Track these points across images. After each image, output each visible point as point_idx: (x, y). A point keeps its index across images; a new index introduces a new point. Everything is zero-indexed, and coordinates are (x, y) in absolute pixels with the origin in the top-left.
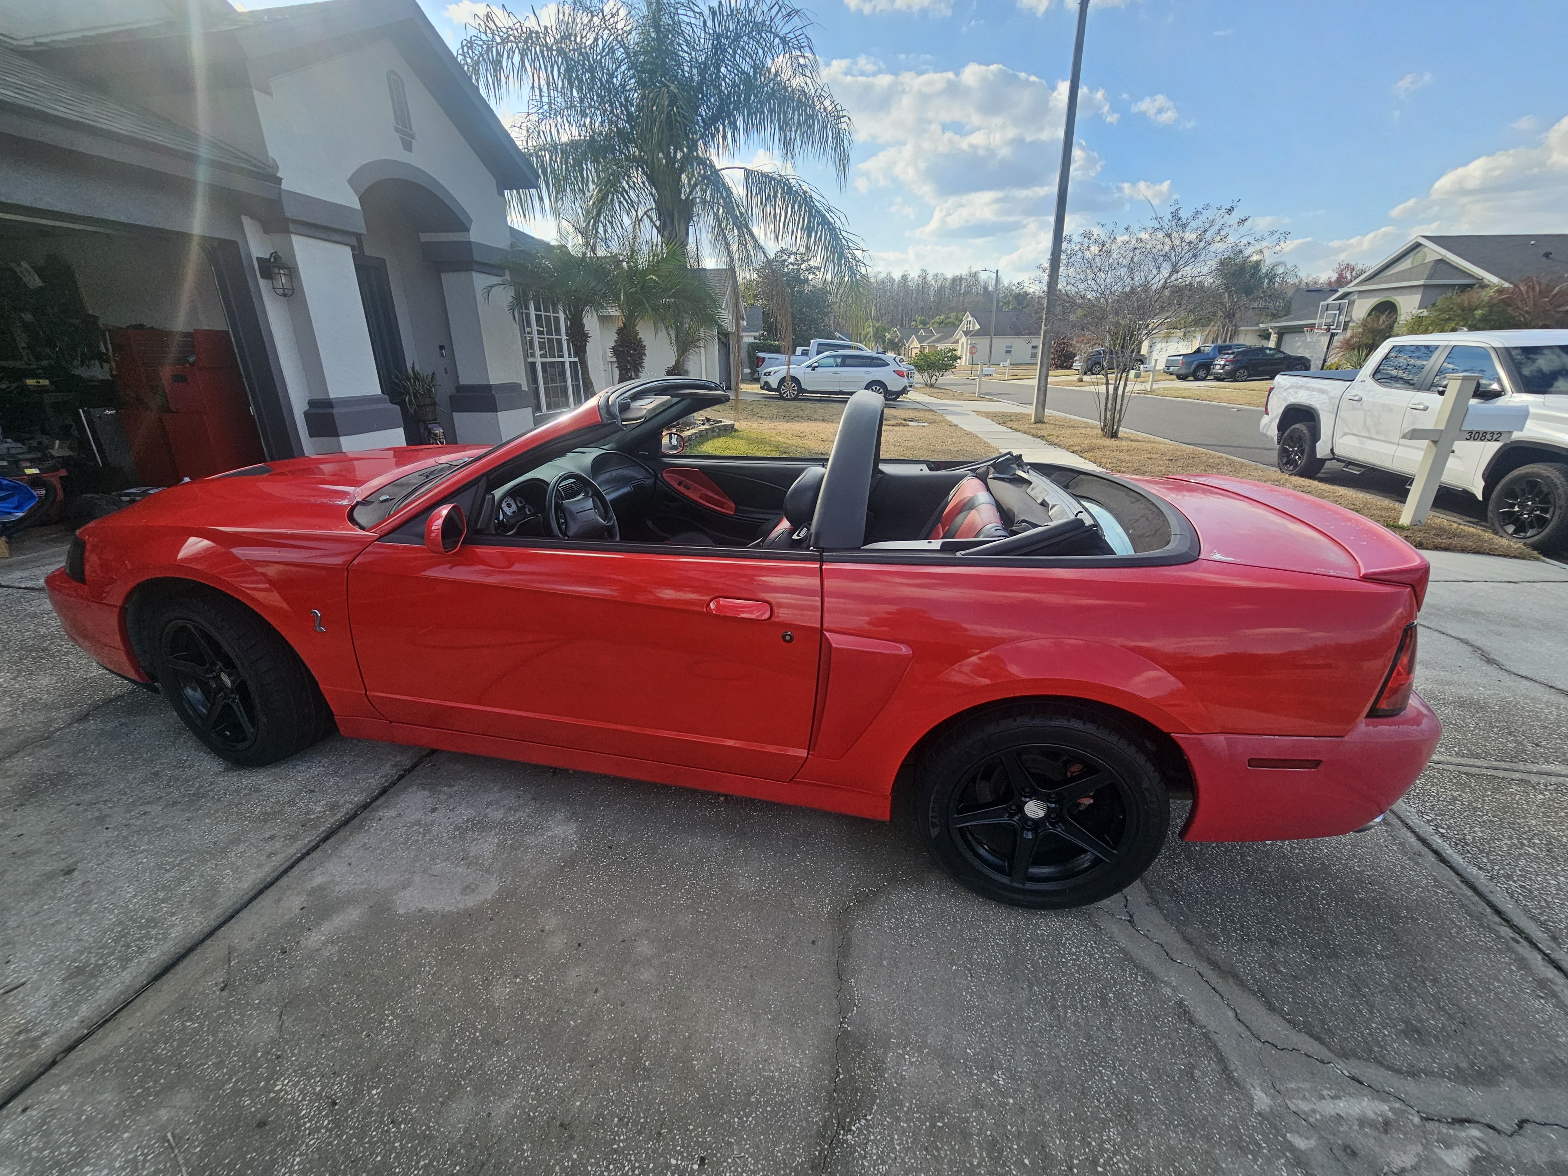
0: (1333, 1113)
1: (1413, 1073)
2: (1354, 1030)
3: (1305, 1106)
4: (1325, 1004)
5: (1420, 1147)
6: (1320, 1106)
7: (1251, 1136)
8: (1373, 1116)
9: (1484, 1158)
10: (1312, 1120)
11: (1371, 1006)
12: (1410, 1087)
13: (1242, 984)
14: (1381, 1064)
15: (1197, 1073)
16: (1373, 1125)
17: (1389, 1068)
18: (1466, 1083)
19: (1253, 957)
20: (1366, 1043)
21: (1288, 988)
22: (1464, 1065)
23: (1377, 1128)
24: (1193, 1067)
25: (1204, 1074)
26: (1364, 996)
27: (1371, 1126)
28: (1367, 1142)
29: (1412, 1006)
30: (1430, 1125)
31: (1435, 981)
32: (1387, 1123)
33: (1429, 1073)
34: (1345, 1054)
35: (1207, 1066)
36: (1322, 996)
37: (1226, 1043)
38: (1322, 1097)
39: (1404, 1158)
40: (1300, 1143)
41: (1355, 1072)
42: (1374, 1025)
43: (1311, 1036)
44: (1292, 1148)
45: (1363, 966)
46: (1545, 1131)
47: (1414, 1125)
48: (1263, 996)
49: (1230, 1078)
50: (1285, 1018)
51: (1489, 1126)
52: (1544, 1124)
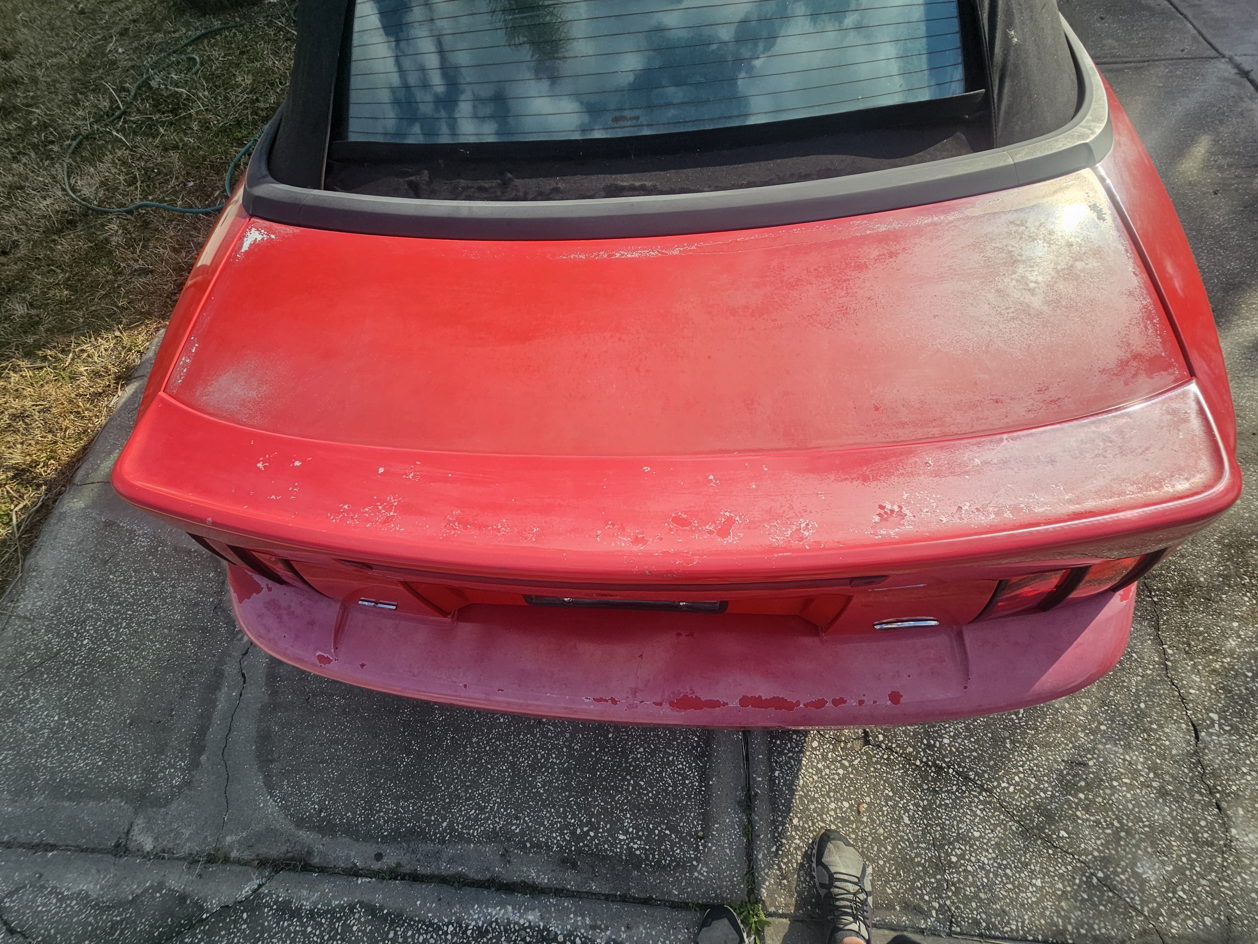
46: (237, 692)
51: (247, 652)
52: (241, 695)
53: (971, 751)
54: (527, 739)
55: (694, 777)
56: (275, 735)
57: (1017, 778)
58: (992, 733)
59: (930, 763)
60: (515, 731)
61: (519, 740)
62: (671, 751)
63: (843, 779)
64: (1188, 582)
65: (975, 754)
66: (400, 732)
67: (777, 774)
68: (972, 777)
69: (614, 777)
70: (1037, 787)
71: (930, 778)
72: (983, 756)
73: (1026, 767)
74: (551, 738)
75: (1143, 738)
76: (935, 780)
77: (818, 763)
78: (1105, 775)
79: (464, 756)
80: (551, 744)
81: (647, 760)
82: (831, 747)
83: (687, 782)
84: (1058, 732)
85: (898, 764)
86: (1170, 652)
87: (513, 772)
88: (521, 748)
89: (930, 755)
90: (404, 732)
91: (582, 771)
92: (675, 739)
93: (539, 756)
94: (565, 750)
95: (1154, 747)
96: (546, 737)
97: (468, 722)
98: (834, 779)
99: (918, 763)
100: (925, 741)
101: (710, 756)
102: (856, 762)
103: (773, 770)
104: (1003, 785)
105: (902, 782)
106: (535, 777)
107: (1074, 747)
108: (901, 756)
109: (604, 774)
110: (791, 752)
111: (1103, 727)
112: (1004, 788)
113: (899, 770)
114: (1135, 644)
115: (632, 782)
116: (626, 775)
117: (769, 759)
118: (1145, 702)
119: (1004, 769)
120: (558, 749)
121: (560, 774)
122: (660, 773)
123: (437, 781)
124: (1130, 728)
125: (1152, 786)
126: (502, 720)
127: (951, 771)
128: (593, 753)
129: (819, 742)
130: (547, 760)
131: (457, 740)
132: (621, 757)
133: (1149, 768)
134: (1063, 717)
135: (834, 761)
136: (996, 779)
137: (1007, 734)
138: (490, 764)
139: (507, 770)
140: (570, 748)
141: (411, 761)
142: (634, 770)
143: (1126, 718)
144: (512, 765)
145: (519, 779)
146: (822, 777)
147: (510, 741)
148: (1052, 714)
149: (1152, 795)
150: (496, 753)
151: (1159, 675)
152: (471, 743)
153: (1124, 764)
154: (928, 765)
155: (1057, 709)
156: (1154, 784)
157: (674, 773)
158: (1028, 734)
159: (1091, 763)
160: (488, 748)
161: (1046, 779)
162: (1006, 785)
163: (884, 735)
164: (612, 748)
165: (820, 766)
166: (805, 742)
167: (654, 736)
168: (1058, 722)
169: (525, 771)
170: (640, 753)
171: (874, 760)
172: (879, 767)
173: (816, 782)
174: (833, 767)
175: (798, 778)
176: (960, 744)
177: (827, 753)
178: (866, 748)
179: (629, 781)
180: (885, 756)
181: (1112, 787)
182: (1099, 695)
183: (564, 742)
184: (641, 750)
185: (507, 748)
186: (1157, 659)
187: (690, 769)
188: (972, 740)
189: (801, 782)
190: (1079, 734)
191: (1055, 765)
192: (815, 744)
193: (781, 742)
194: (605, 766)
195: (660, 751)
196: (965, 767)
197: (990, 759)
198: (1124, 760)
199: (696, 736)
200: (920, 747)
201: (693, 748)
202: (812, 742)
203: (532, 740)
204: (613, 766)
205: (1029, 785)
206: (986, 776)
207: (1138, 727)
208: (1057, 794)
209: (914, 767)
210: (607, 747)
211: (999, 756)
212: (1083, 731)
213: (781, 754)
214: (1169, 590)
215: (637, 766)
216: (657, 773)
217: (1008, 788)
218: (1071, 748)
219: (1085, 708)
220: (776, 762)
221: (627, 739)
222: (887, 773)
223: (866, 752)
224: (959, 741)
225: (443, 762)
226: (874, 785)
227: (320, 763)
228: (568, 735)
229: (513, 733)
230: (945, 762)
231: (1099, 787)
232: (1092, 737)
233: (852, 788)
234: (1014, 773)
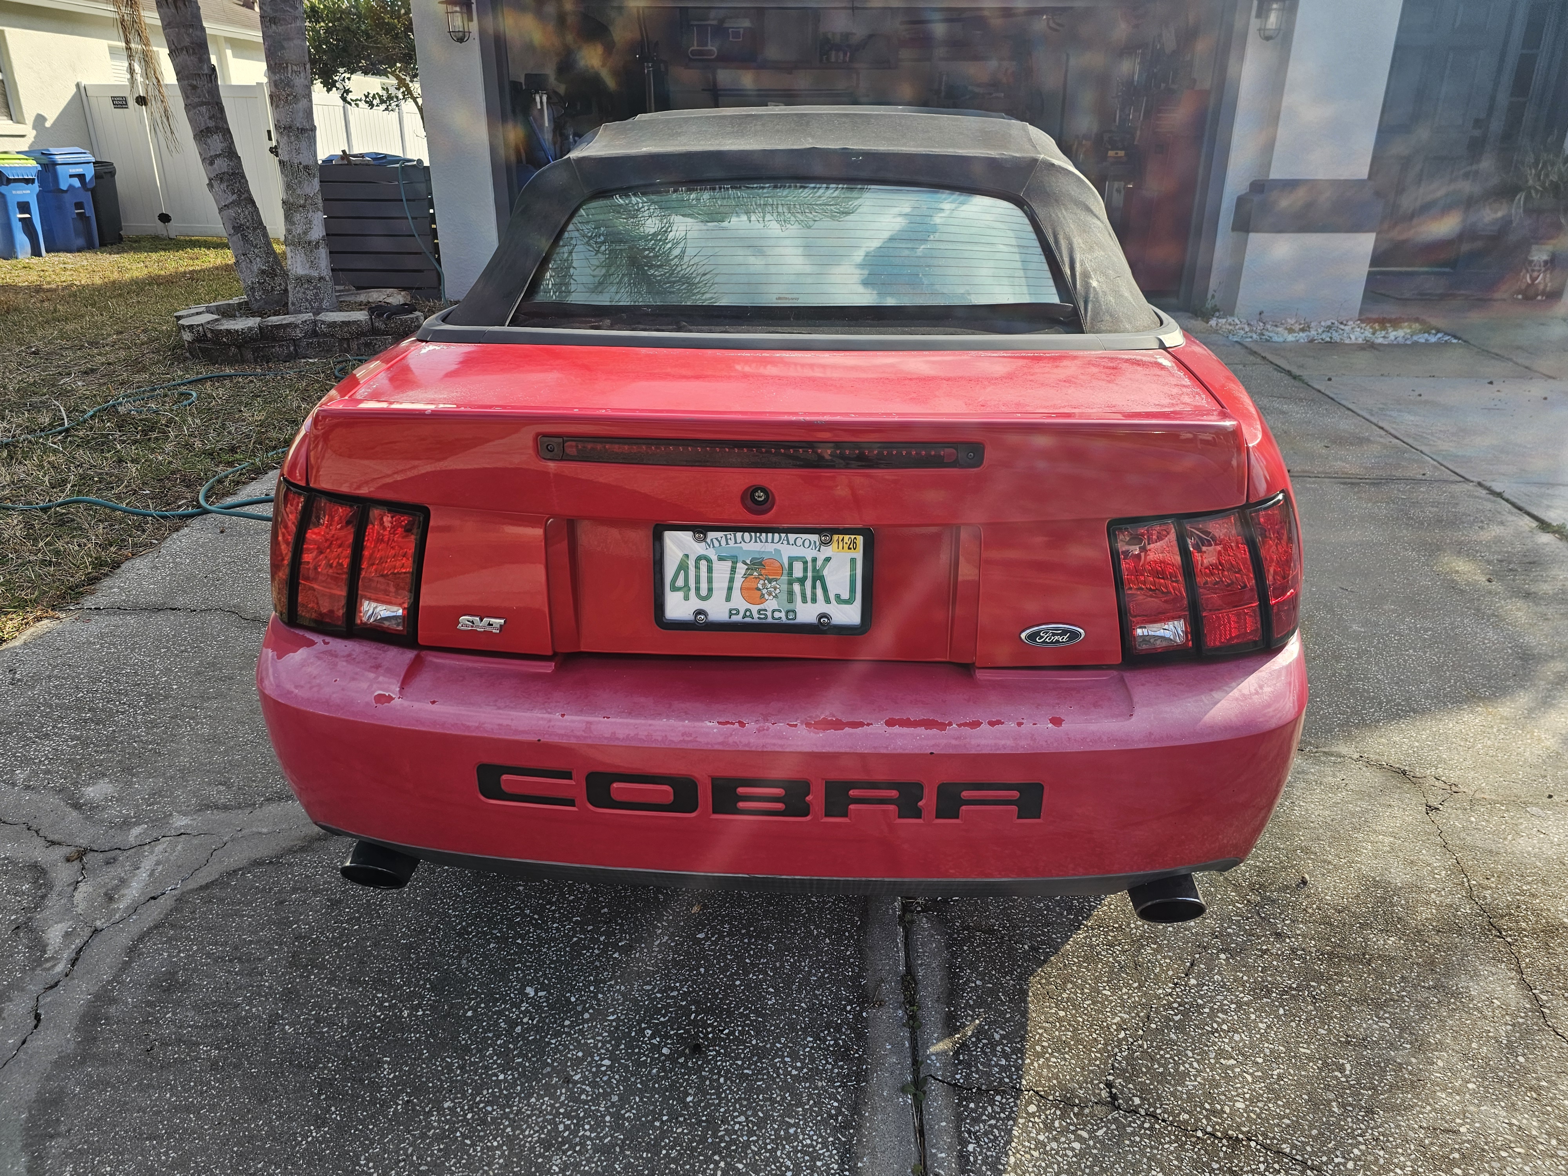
0: (143, 865)
1: (132, 951)
2: (200, 925)
3: (159, 848)
4: (237, 913)
5: (80, 911)
6: (153, 859)
7: (159, 803)
8: (122, 892)
9: (42, 956)
10: (147, 847)
11: (218, 960)
12: (124, 939)
13: (291, 851)
14: (156, 927)
15: (222, 788)
16: (116, 888)
17: (150, 931)
18: (97, 997)
19: (321, 875)
20: (182, 927)
21: (271, 889)
22: (112, 1010)
23: (112, 889)
24: (229, 788)
25: (219, 792)
26: (230, 961)
27: (117, 886)
28: (109, 876)
29: (196, 1008)
30: (88, 932)
31: (214, 1066)
32: (111, 899)
33: (125, 966)
34: (180, 900)
35: (225, 797)
36: (249, 916)
37: (240, 817)
38: (158, 863)
39: (81, 895)
40: (136, 831)
41: (162, 900)
42: (195, 948)
43: (212, 882)
44: (137, 824)
45: (270, 987)
46: (18, 1038)
47: (96, 919)
48: (271, 862)
49: (208, 807)
50: (240, 869)
51: (56, 984)
52: (24, 1042)
53: (1281, 1118)
54: (542, 1104)
55: (831, 1156)
56: (71, 1100)
57: (1356, 1151)
58: (1308, 1094)
59: (1219, 1134)
60: (522, 1091)
61: (528, 1105)
62: (792, 1121)
63: (1081, 1155)
64: (1547, 923)
65: (1287, 1121)
66: (312, 1094)
67: (971, 1148)
68: (1288, 1150)
69: (690, 1157)
70: (1389, 1162)
71: (1222, 1154)
72: (1300, 1124)
73: (1368, 1136)
74: (586, 1102)
75: (1532, 1098)
76: (1229, 1157)
77: (1038, 1134)
78: (1486, 1143)
79: (425, 1127)
80: (585, 1111)
81: (751, 1133)
82: (1058, 1112)
83: (819, 1164)
84: (1407, 1092)
85: (1169, 1135)
86: (1545, 998)
87: (511, 1150)
88: (529, 1116)
89: (1217, 1123)
90: (320, 1094)
91: (635, 1149)
92: (800, 1104)
93: (561, 1127)
94: (608, 1118)
95: (1549, 1108)
96: (577, 1100)
97: (439, 1080)
98: (1066, 1155)
99: (1200, 1134)
100: (1207, 1106)
101: (858, 1128)
102: (1100, 1133)
103: (964, 1143)
104: (1336, 1160)
105: (1177, 1159)
106: (550, 1159)
107: (1434, 1110)
108: (1172, 1124)
109: (674, 1154)
110: (994, 1118)
111: (1471, 1086)
112: (1339, 1164)
113: (1170, 1143)
114: (1494, 990)
115: (722, 1164)
116: (714, 1154)
117: (958, 1128)
118: (1524, 1055)
119: (1335, 1139)
120: (595, 1118)
121: (594, 1153)
122: (774, 1150)
123: (367, 1165)
124: (1510, 1085)
125: (1557, 1156)
126: (501, 1077)
127: (1253, 1144)
128: (657, 1124)
129: (1038, 1106)
130: (575, 1133)
131: (414, 1105)
132: (706, 1129)
133: (1548, 1134)
134: (1410, 1073)
135: (1064, 1131)
136: (1324, 1153)
137: (1331, 1096)
138: (470, 1138)
139: (499, 1147)
140: (617, 1116)
141: (324, 1137)
142: (727, 1147)
143: (1501, 1074)
144: (510, 1141)
145: (520, 1159)
146: (1046, 1153)
147: (511, 1107)
148: (1394, 1071)
149: (1561, 1167)
150: (483, 1122)
151: (1537, 1024)
152: (440, 1110)
153: (1511, 1130)
154: (1216, 1137)
155: (1400, 1064)
156: (1560, 1153)
157: (796, 1152)
158: (1363, 1095)
159: (1463, 1130)
160: (469, 1116)
161: (1400, 1151)
162: (1342, 1160)
163: (1141, 1097)
164: (691, 1116)
165: (1041, 1137)
166: (1016, 1105)
167: (764, 1099)
168: (1405, 1080)
169: (532, 1149)
170: (740, 1123)
171: (1129, 1130)
172: (1138, 1139)
173: (1037, 1159)
174: (1063, 1139)
175: (1007, 1155)
176: (1261, 1109)
177: (1053, 1121)
178: (1115, 1114)
179: (717, 1163)
180: (1147, 1125)
181: (1501, 1159)
182: (1457, 1048)
183: (607, 1108)
184: (742, 1119)
185: (505, 1116)
186: (1528, 1006)
187: (825, 1145)
188: (1280, 1103)
189: (1012, 1160)
190: (1439, 1094)
191: (1411, 1133)
192: (1032, 1108)
193: (977, 1106)
194: (677, 1142)
195: (775, 1121)
196: (1274, 1138)
197: (1311, 1126)
198: (1511, 1124)
199: (837, 1100)
200: (1200, 1113)
201: (831, 1116)
202: (1026, 1107)
203: (552, 1106)
204: (691, 1141)
205: (1377, 1160)
206: (1309, 1149)
207: (1521, 1085)
208: (1420, 1170)
209: (1194, 1140)
210: (683, 1115)
211: (1324, 1124)
212: (1443, 1090)
213: (976, 1121)
214: (1525, 930)
215: (733, 1142)
216: (767, 1151)
217: (1344, 1165)
218: (1430, 1112)
219: (1440, 1063)
220: (969, 1132)
221: (719, 1105)
222: (1152, 1148)
223: (1115, 1120)
224: (1260, 1104)
225: (383, 1136)
226: (1132, 1164)
227: (147, 1139)
228: (615, 1098)
229: (518, 1094)
230: (1242, 1133)
231: (1481, 1158)
232: (1458, 1098)
233: (1097, 1169)
234: (1351, 1144)
